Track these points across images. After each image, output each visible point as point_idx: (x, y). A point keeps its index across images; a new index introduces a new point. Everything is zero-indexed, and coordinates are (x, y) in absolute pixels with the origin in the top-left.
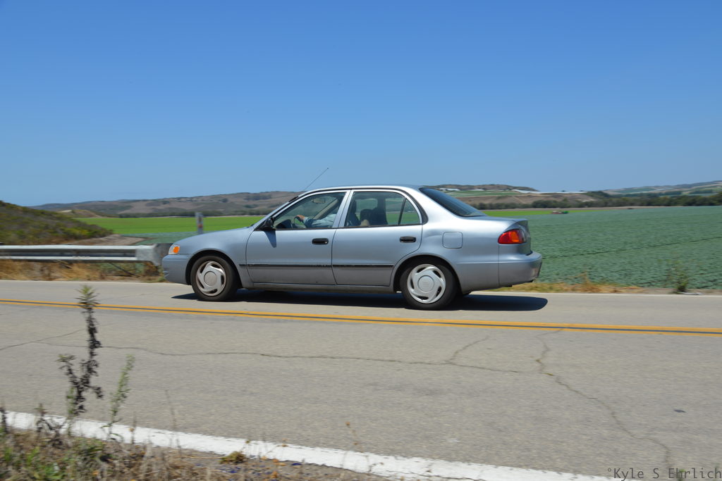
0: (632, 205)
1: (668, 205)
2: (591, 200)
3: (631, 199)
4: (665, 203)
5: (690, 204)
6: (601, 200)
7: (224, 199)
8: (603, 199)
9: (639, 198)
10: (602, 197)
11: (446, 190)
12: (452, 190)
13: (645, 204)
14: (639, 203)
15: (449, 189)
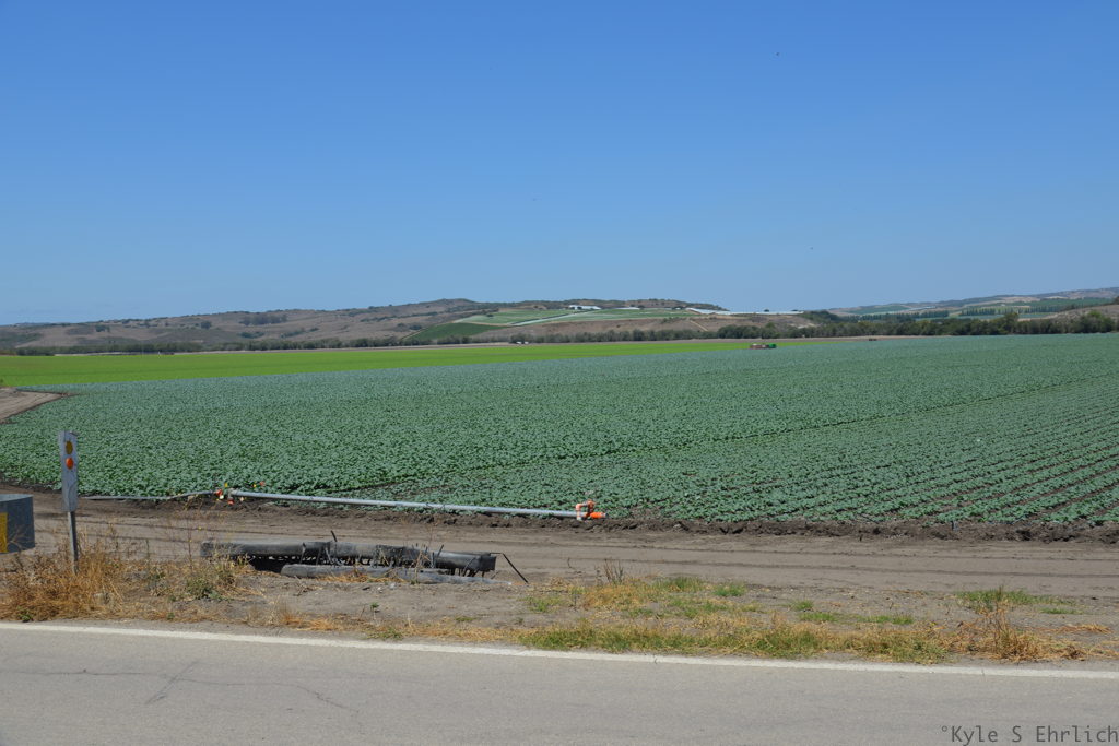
2: (810, 325)
3: (873, 324)
4: (923, 331)
6: (825, 325)
8: (829, 324)
9: (882, 322)
10: (828, 320)
11: (580, 308)
12: (589, 308)
13: (895, 332)
14: (885, 331)
15: (583, 307)
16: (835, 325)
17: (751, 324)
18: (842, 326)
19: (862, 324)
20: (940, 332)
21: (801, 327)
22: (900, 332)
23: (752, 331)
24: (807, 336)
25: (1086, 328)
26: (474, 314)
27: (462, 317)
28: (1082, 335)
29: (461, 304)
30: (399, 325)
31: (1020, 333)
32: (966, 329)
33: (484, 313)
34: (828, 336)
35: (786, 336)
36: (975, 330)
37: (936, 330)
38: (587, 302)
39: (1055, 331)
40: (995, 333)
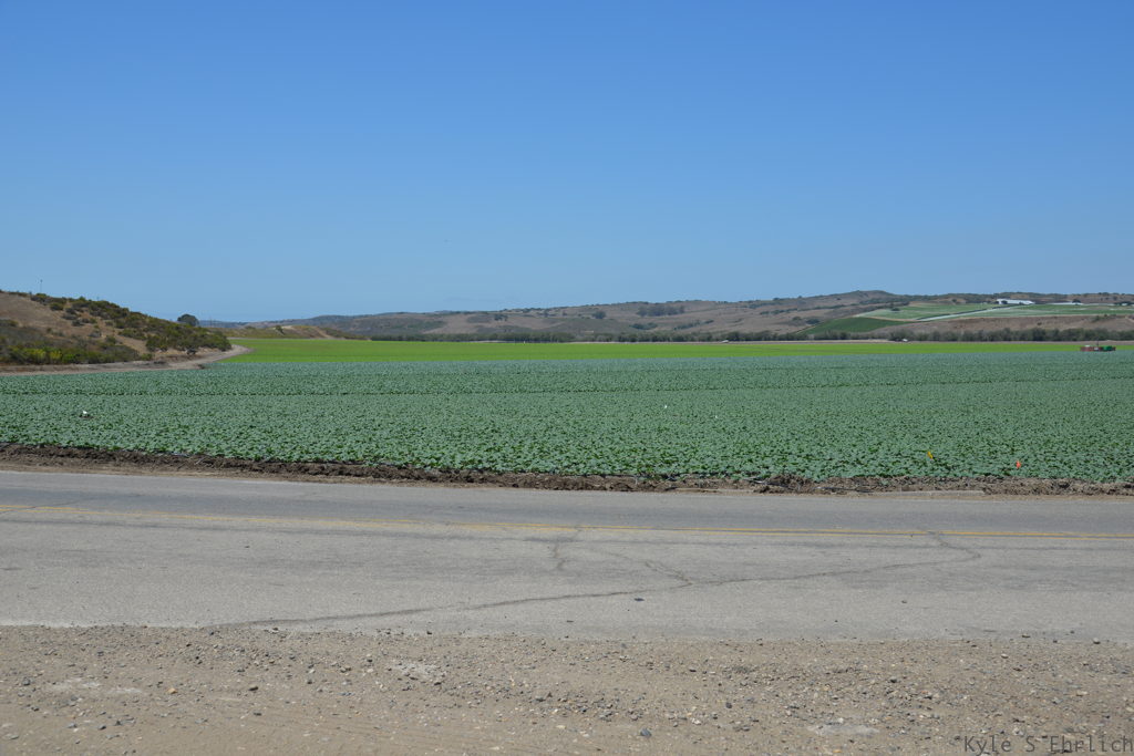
7: (599, 313)
11: (1005, 303)
12: (1017, 302)
15: (1009, 301)
26: (879, 308)
27: (865, 310)
29: (877, 296)
30: (795, 319)
33: (891, 307)
38: (1021, 295)
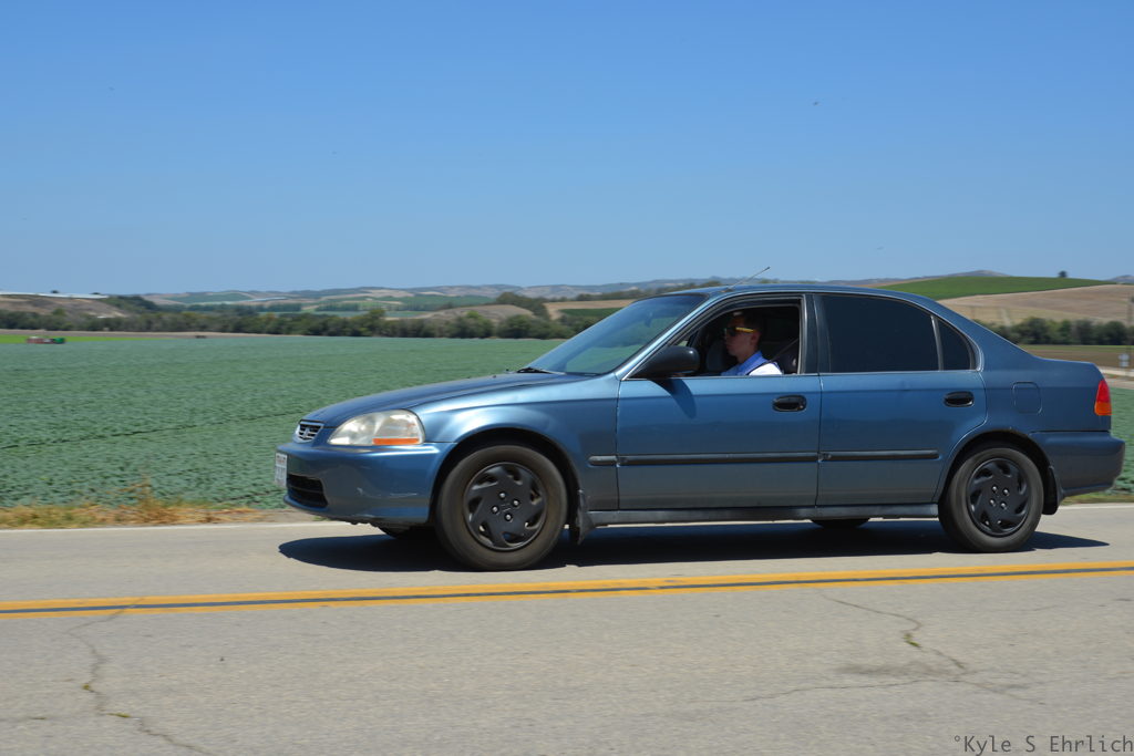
0: (203, 328)
1: (276, 332)
2: (116, 314)
3: (202, 317)
4: (269, 327)
5: (316, 332)
6: (138, 316)
8: (143, 315)
9: (217, 315)
10: (142, 309)
13: (230, 328)
14: (218, 326)
16: (152, 316)
17: (30, 309)
18: (160, 318)
19: (187, 316)
20: (289, 331)
21: (102, 316)
22: (238, 329)
23: (32, 319)
24: (112, 330)
25: (463, 332)
28: (458, 340)
31: (387, 335)
32: (321, 328)
34: (141, 330)
35: (81, 328)
36: (332, 330)
37: (284, 328)
39: (428, 335)
40: (356, 334)
